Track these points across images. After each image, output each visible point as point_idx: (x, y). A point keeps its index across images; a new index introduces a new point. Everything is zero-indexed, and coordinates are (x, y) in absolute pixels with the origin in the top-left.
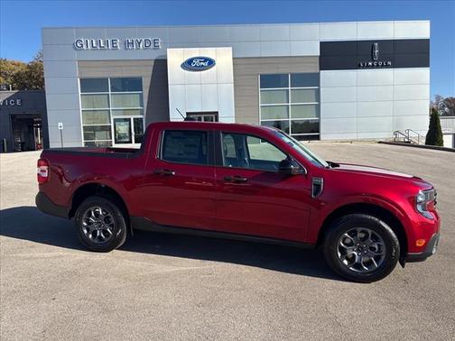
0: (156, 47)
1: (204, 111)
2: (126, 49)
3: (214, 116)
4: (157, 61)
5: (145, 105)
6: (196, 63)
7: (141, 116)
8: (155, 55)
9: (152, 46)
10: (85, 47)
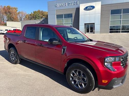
0: (77, 4)
1: (90, 23)
2: (68, 5)
3: (93, 24)
4: (77, 8)
5: (73, 22)
6: (89, 8)
7: (72, 25)
8: (76, 7)
9: (76, 4)
10: (58, 6)
